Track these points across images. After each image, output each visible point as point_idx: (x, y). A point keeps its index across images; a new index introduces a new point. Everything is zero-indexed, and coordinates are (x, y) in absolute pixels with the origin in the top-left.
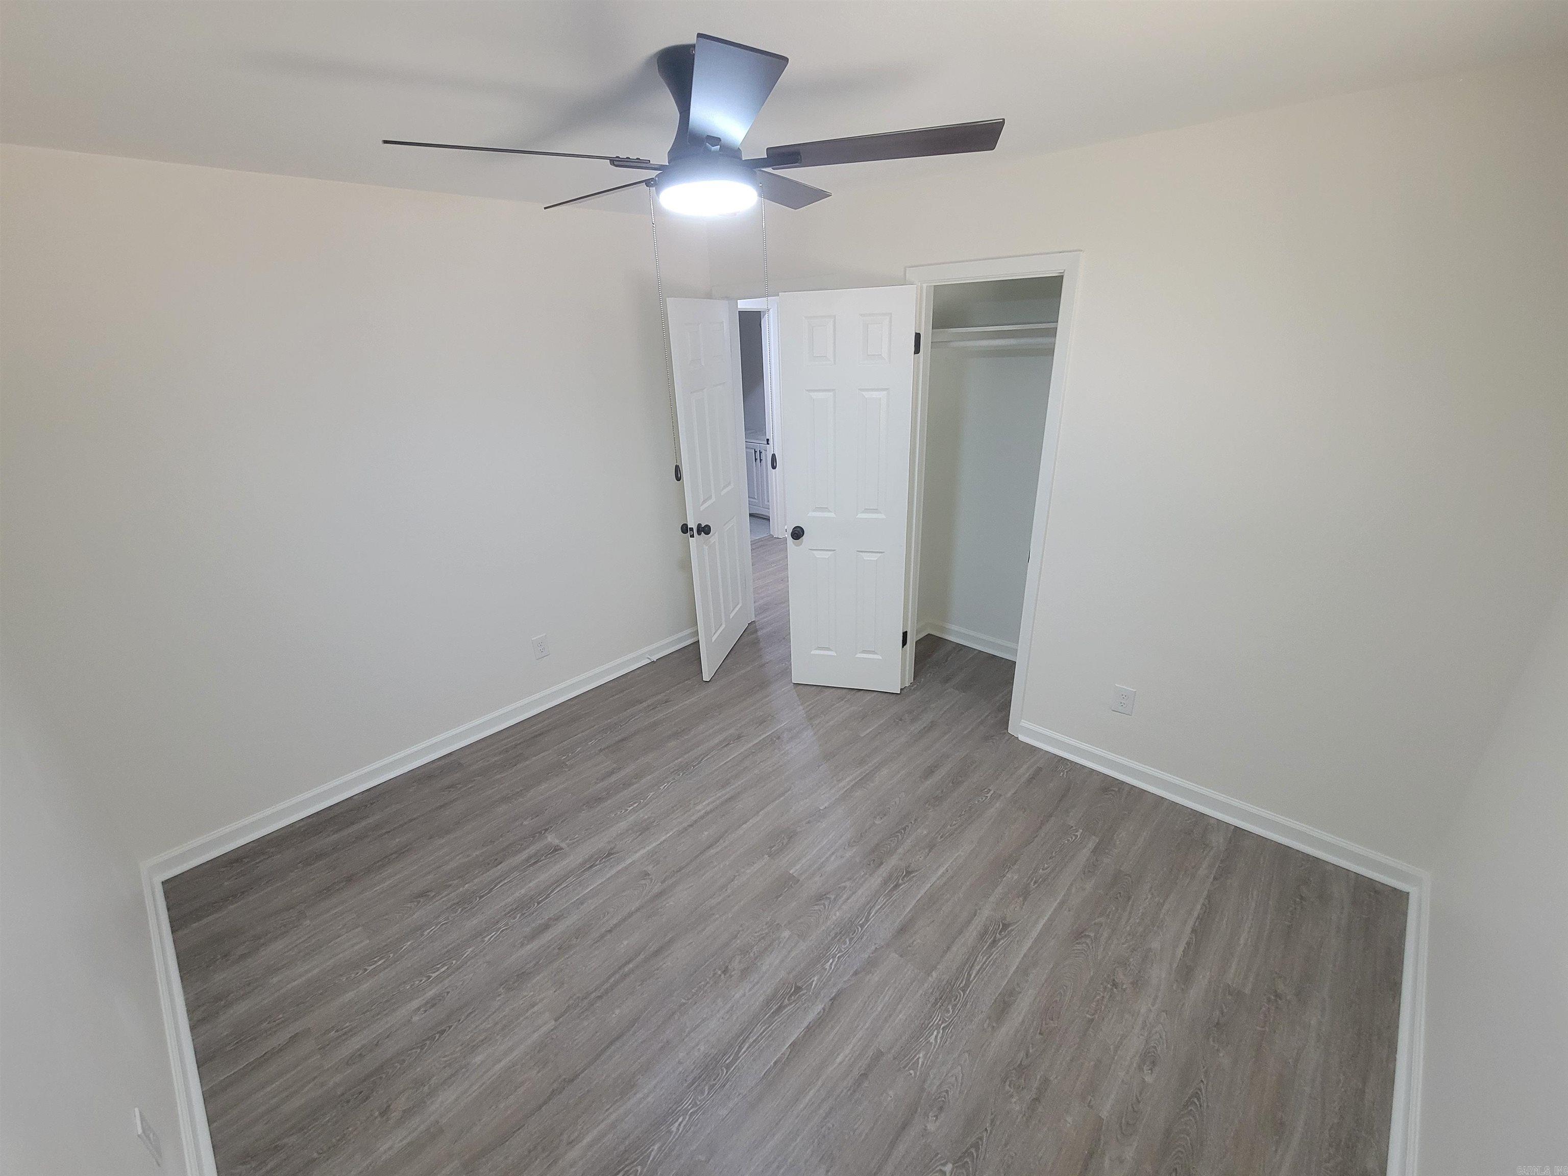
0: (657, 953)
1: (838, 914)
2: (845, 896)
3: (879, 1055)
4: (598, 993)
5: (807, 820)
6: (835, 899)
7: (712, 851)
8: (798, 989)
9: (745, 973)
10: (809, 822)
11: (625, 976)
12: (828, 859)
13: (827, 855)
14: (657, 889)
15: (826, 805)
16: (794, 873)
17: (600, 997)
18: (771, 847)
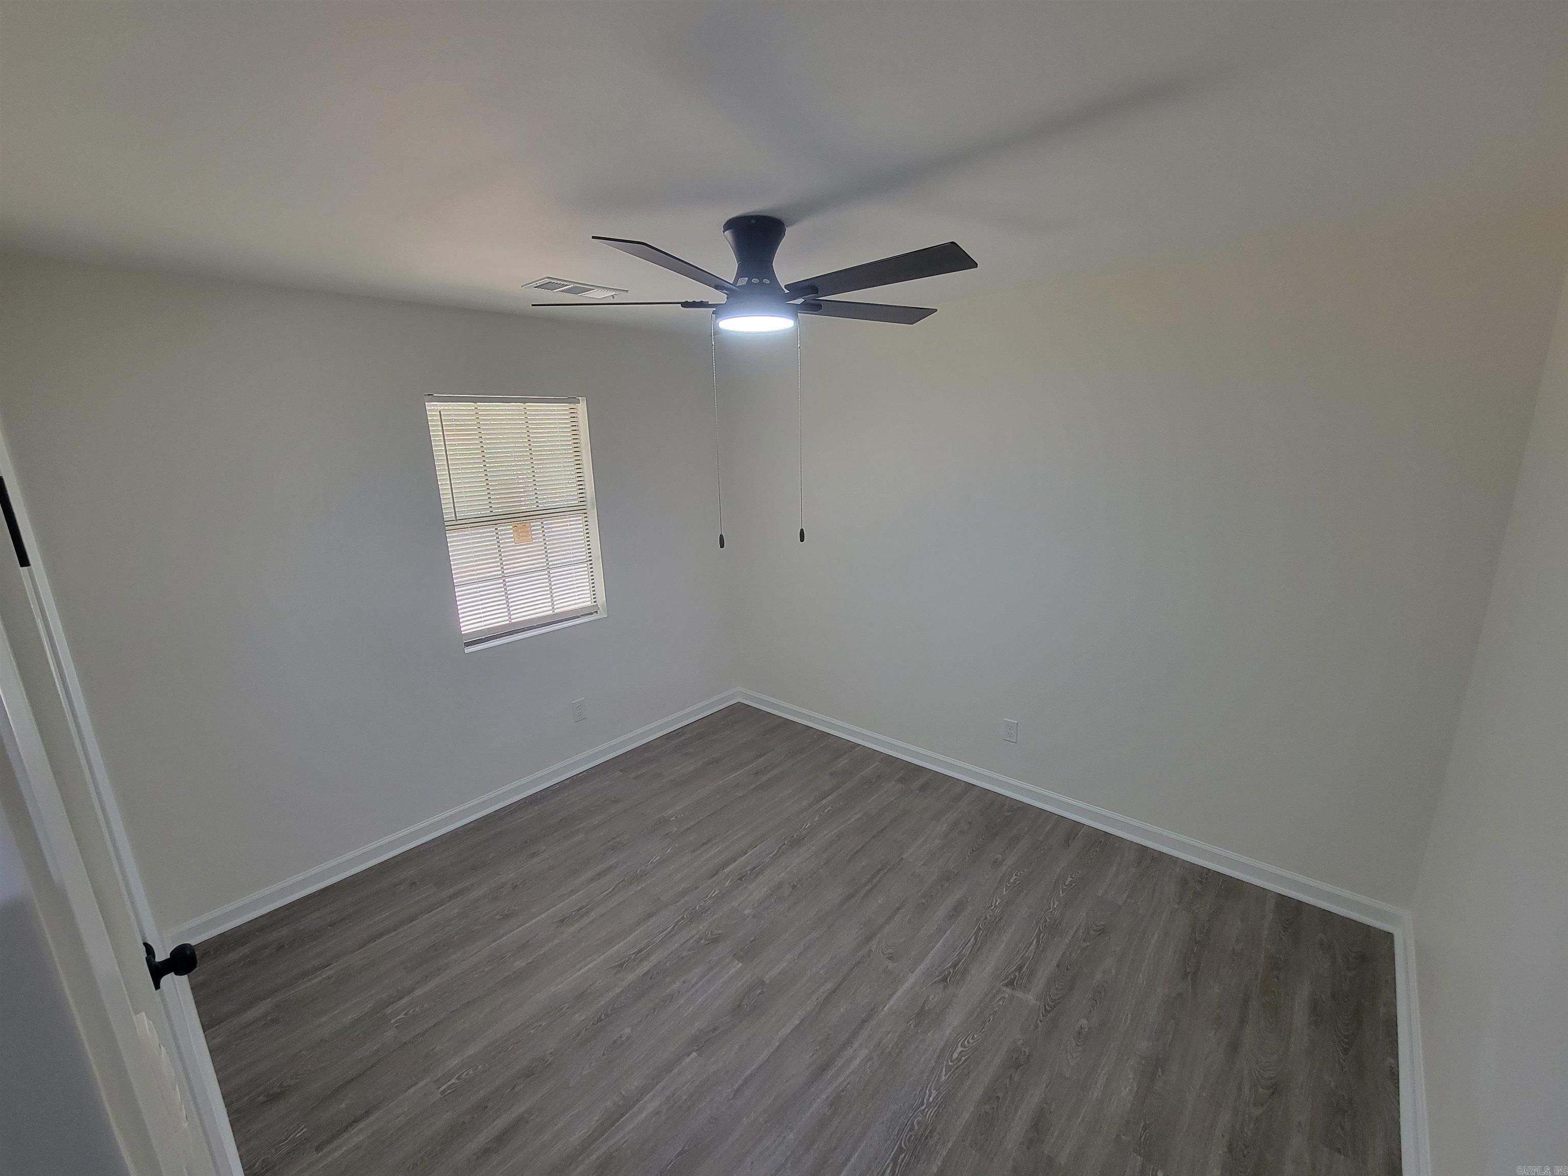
0: (851, 896)
1: (701, 927)
2: (691, 941)
3: (693, 851)
4: (881, 874)
5: (717, 1032)
6: (702, 939)
7: (829, 986)
8: (740, 879)
9: (780, 886)
10: (715, 1029)
11: (869, 881)
12: (701, 978)
13: (700, 984)
14: (873, 945)
15: (688, 1060)
16: (738, 964)
17: (880, 870)
18: (762, 993)
